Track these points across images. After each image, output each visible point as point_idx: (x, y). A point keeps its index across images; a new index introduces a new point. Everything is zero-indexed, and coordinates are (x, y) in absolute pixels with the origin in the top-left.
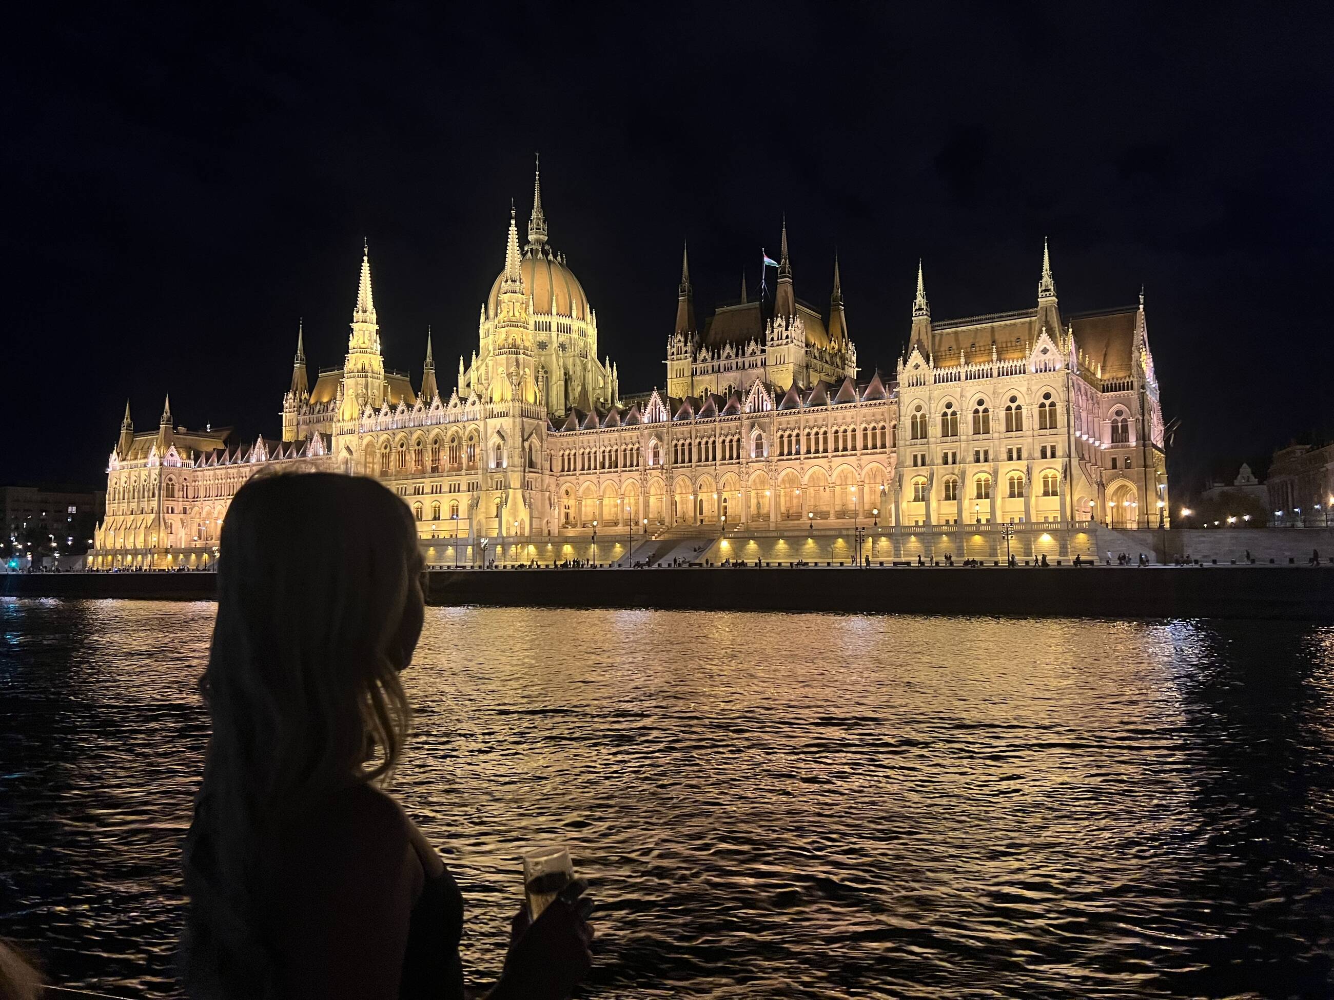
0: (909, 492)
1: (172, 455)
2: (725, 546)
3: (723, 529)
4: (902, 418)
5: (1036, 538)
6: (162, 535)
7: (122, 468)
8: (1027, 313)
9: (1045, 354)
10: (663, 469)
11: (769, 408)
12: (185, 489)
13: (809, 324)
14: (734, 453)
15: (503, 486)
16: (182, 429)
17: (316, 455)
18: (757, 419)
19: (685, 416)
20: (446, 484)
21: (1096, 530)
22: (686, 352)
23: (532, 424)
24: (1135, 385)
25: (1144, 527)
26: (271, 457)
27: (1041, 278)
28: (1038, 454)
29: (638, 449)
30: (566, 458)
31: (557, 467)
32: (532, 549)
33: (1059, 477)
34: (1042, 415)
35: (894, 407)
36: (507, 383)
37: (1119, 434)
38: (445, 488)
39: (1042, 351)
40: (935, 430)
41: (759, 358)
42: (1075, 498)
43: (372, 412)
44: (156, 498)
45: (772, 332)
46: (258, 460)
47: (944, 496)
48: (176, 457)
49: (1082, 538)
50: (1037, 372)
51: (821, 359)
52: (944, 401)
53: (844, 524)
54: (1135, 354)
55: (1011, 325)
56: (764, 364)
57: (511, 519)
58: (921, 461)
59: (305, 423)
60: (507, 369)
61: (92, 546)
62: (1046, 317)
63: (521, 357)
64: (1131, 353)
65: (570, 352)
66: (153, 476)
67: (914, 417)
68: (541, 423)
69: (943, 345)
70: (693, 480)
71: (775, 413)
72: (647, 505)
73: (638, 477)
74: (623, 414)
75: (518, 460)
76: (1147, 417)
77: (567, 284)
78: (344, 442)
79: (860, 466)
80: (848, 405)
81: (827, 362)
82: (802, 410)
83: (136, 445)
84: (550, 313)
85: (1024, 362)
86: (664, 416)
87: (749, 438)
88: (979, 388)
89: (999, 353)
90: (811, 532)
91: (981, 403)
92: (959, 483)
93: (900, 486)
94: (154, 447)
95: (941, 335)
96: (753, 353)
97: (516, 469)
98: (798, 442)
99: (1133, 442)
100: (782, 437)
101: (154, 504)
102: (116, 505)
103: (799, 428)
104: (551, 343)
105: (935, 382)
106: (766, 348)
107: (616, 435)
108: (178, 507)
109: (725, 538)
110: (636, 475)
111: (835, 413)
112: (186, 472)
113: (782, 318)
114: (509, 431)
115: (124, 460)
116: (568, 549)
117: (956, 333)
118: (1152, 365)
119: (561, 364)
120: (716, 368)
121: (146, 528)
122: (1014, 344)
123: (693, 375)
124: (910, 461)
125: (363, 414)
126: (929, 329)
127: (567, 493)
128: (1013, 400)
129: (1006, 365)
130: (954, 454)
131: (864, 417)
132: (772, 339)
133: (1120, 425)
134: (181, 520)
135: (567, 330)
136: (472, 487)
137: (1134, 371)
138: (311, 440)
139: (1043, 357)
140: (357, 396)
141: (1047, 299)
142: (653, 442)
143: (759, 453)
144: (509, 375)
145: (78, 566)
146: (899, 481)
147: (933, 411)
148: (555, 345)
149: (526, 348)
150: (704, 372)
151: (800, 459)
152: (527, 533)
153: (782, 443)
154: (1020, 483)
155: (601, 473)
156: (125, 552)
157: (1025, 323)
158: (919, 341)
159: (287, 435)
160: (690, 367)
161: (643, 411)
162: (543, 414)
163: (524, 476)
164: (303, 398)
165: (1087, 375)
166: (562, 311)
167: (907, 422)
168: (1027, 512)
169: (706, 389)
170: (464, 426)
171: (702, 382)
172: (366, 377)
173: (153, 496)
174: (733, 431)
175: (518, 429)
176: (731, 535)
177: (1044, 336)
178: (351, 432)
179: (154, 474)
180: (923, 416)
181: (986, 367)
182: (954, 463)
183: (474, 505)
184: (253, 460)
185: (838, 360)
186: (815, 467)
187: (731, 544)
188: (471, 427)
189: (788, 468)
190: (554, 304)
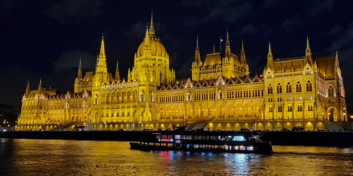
0: (267, 109)
1: (42, 96)
2: (211, 125)
3: (211, 120)
4: (265, 88)
5: (306, 123)
6: (38, 120)
7: (26, 100)
8: (302, 57)
9: (308, 69)
10: (191, 102)
11: (224, 84)
12: (45, 106)
13: (235, 59)
14: (213, 97)
15: (144, 107)
16: (44, 89)
17: (85, 97)
18: (220, 87)
19: (198, 86)
20: (126, 105)
21: (325, 121)
22: (198, 67)
23: (152, 88)
24: (336, 78)
25: (339, 120)
26: (71, 97)
27: (306, 47)
28: (306, 99)
29: (184, 96)
30: (161, 98)
31: (159, 101)
32: (152, 125)
33: (313, 106)
34: (307, 87)
35: (262, 84)
36: (145, 76)
37: (331, 94)
38: (126, 107)
39: (307, 69)
40: (275, 91)
41: (220, 69)
42: (318, 112)
43: (104, 84)
44: (37, 109)
45: (224, 61)
46: (68, 98)
47: (278, 111)
48: (43, 97)
49: (320, 123)
50: (305, 75)
51: (239, 70)
52: (278, 83)
53: (247, 118)
54: (335, 69)
55: (297, 61)
56: (222, 71)
57: (146, 116)
58: (271, 100)
59: (81, 87)
60: (145, 72)
61: (17, 123)
62: (308, 58)
63: (149, 68)
64: (334, 69)
65: (162, 67)
66: (36, 103)
67: (269, 87)
68: (154, 88)
69: (277, 66)
70: (201, 105)
71: (226, 85)
72: (186, 112)
73: (184, 104)
74: (179, 85)
75: (148, 99)
76: (339, 88)
77: (161, 47)
78: (95, 93)
79: (252, 101)
80: (248, 83)
81: (240, 70)
82: (234, 85)
83: (30, 93)
84: (156, 55)
85: (302, 72)
86: (192, 86)
87: (218, 93)
88: (288, 79)
89: (294, 69)
90: (238, 121)
91: (289, 83)
92: (282, 107)
93: (265, 108)
94: (37, 94)
95: (276, 63)
96: (218, 68)
97: (147, 101)
98: (233, 94)
99: (335, 95)
100: (228, 93)
101: (36, 111)
102: (24, 111)
103: (233, 90)
104: (156, 64)
105: (275, 77)
106: (222, 66)
107: (177, 91)
108: (43, 112)
109: (211, 123)
110: (183, 103)
111: (244, 86)
112: (45, 102)
113: (227, 57)
114: (145, 90)
115: (27, 98)
116: (162, 125)
117: (281, 63)
118: (340, 72)
119: (159, 70)
120: (207, 72)
121: (34, 118)
122: (298, 66)
123: (200, 74)
124: (267, 100)
125: (101, 85)
126: (273, 62)
127: (161, 109)
128: (298, 83)
129: (296, 72)
130: (281, 98)
131: (253, 87)
132: (224, 64)
133: (331, 90)
134: (44, 116)
135: (161, 60)
136: (134, 107)
137: (335, 74)
138: (84, 92)
139: (307, 70)
140: (100, 80)
141: (308, 54)
142: (188, 94)
143: (221, 98)
144: (146, 74)
145: (12, 129)
146: (264, 106)
147: (274, 86)
148: (157, 65)
149: (151, 66)
150: (203, 73)
151: (233, 99)
152: (151, 120)
153: (228, 94)
154: (301, 107)
155: (172, 103)
156: (27, 125)
157: (302, 60)
158: (270, 65)
159: (76, 91)
160: (199, 71)
161: (185, 84)
162: (155, 86)
163: (150, 103)
164: (81, 80)
165: (321, 76)
166: (159, 55)
167: (266, 89)
168: (303, 116)
169: (204, 78)
170: (132, 89)
171: (203, 76)
172: (102, 74)
173: (36, 109)
174: (213, 91)
175: (148, 90)
176: (213, 122)
177: (308, 64)
178: (98, 90)
179: (36, 102)
180: (271, 87)
181: (290, 73)
182: (281, 101)
183: (135, 112)
184: (66, 98)
185: (243, 70)
186: (238, 102)
187: (213, 124)
188: (134, 89)
189: (229, 102)
190: (157, 53)
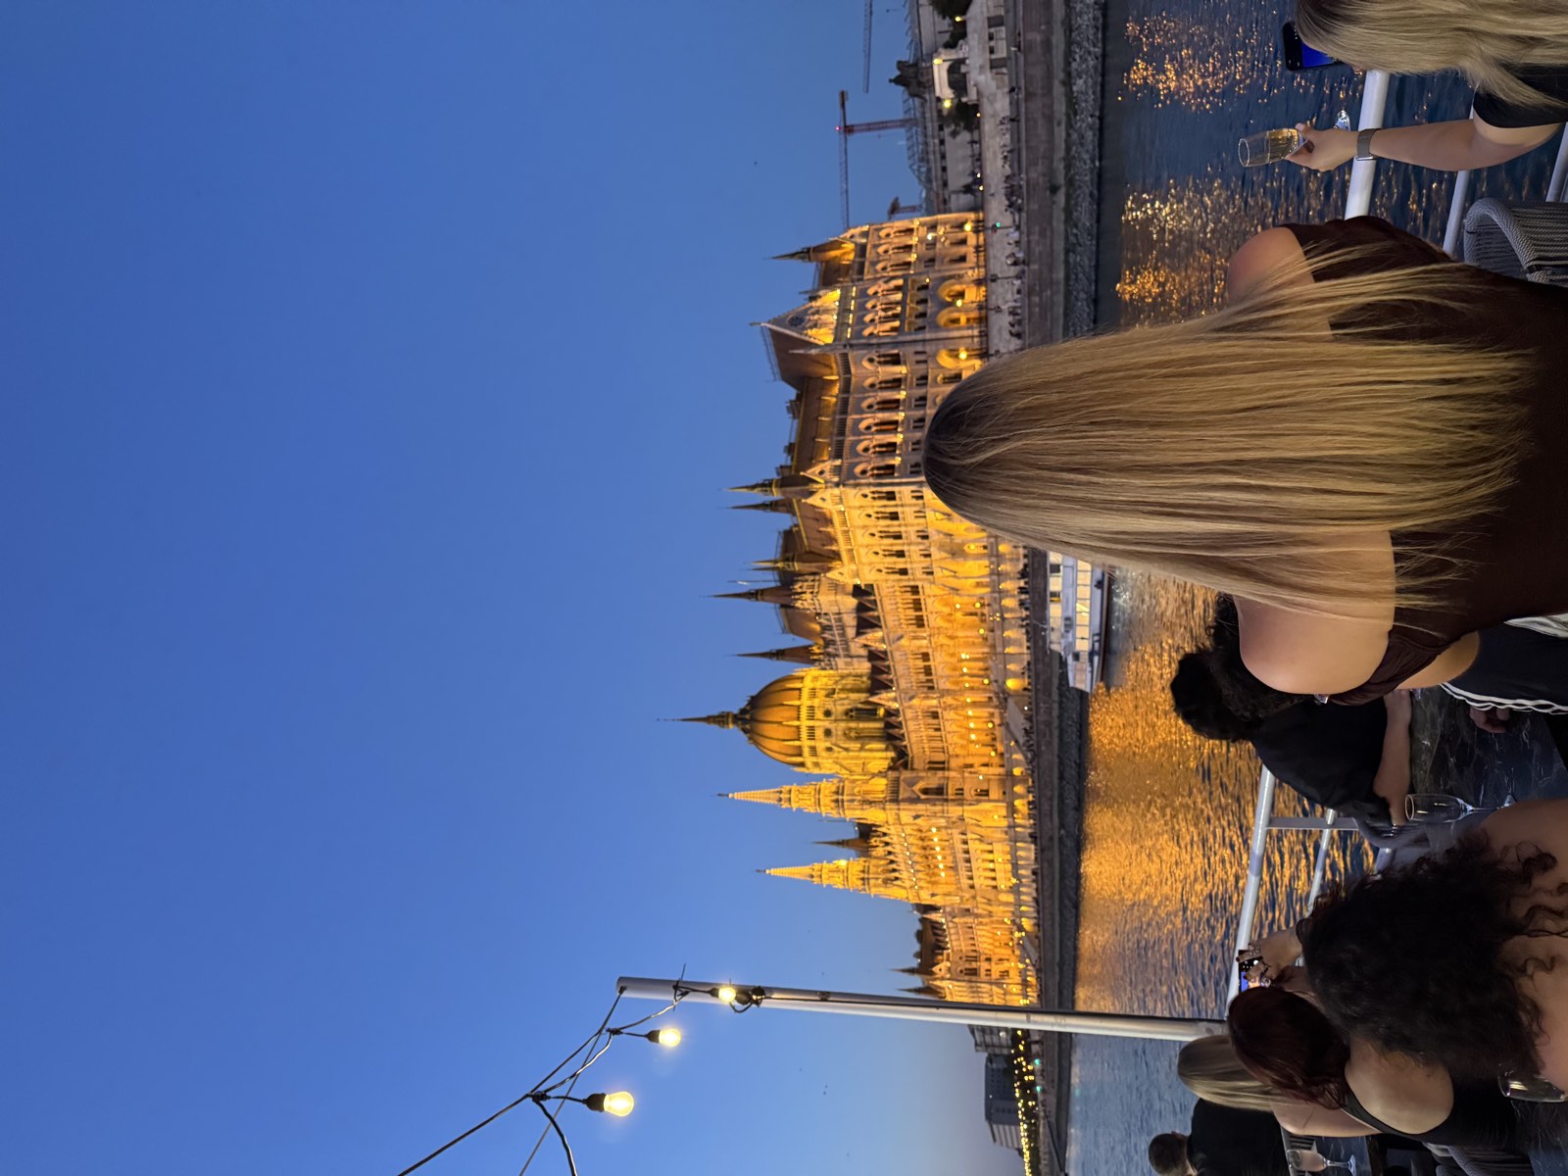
2: (1012, 684)
6: (1009, 981)
12: (968, 960)
18: (891, 640)
23: (904, 788)
28: (920, 502)
32: (1018, 804)
39: (824, 502)
45: (808, 609)
50: (842, 504)
52: (872, 556)
56: (839, 614)
67: (888, 573)
68: (902, 778)
74: (890, 714)
75: (938, 808)
78: (927, 898)
82: (882, 617)
85: (834, 511)
86: (893, 695)
88: (859, 537)
96: (828, 620)
97: (945, 810)
100: (906, 624)
103: (898, 614)
105: (855, 562)
107: (909, 722)
108: (984, 966)
110: (946, 712)
112: (954, 958)
128: (869, 516)
132: (815, 609)
139: (829, 500)
142: (915, 702)
147: (882, 563)
152: (1005, 804)
153: (912, 625)
155: (945, 731)
162: (895, 774)
163: (952, 800)
172: (868, 879)
177: (810, 501)
180: (887, 568)
187: (1009, 679)
